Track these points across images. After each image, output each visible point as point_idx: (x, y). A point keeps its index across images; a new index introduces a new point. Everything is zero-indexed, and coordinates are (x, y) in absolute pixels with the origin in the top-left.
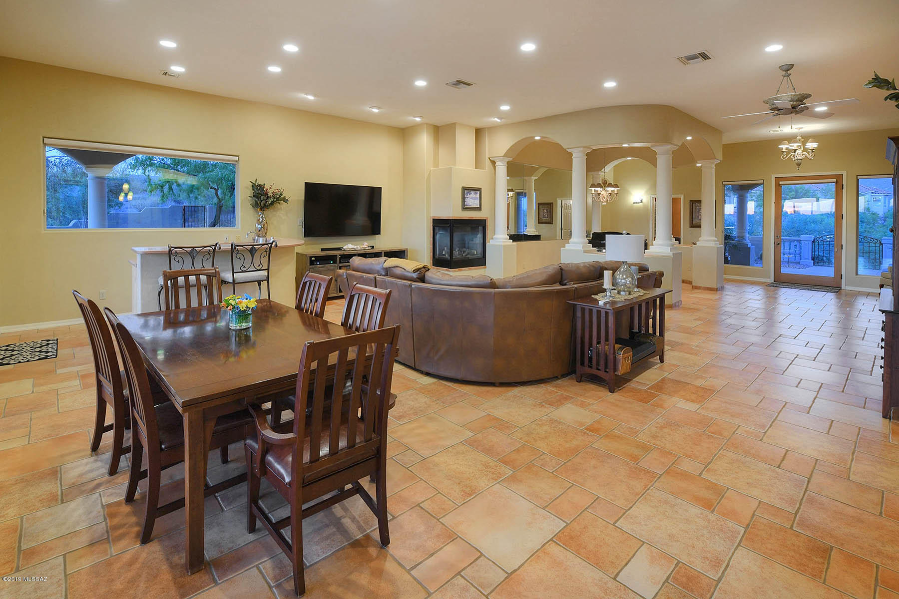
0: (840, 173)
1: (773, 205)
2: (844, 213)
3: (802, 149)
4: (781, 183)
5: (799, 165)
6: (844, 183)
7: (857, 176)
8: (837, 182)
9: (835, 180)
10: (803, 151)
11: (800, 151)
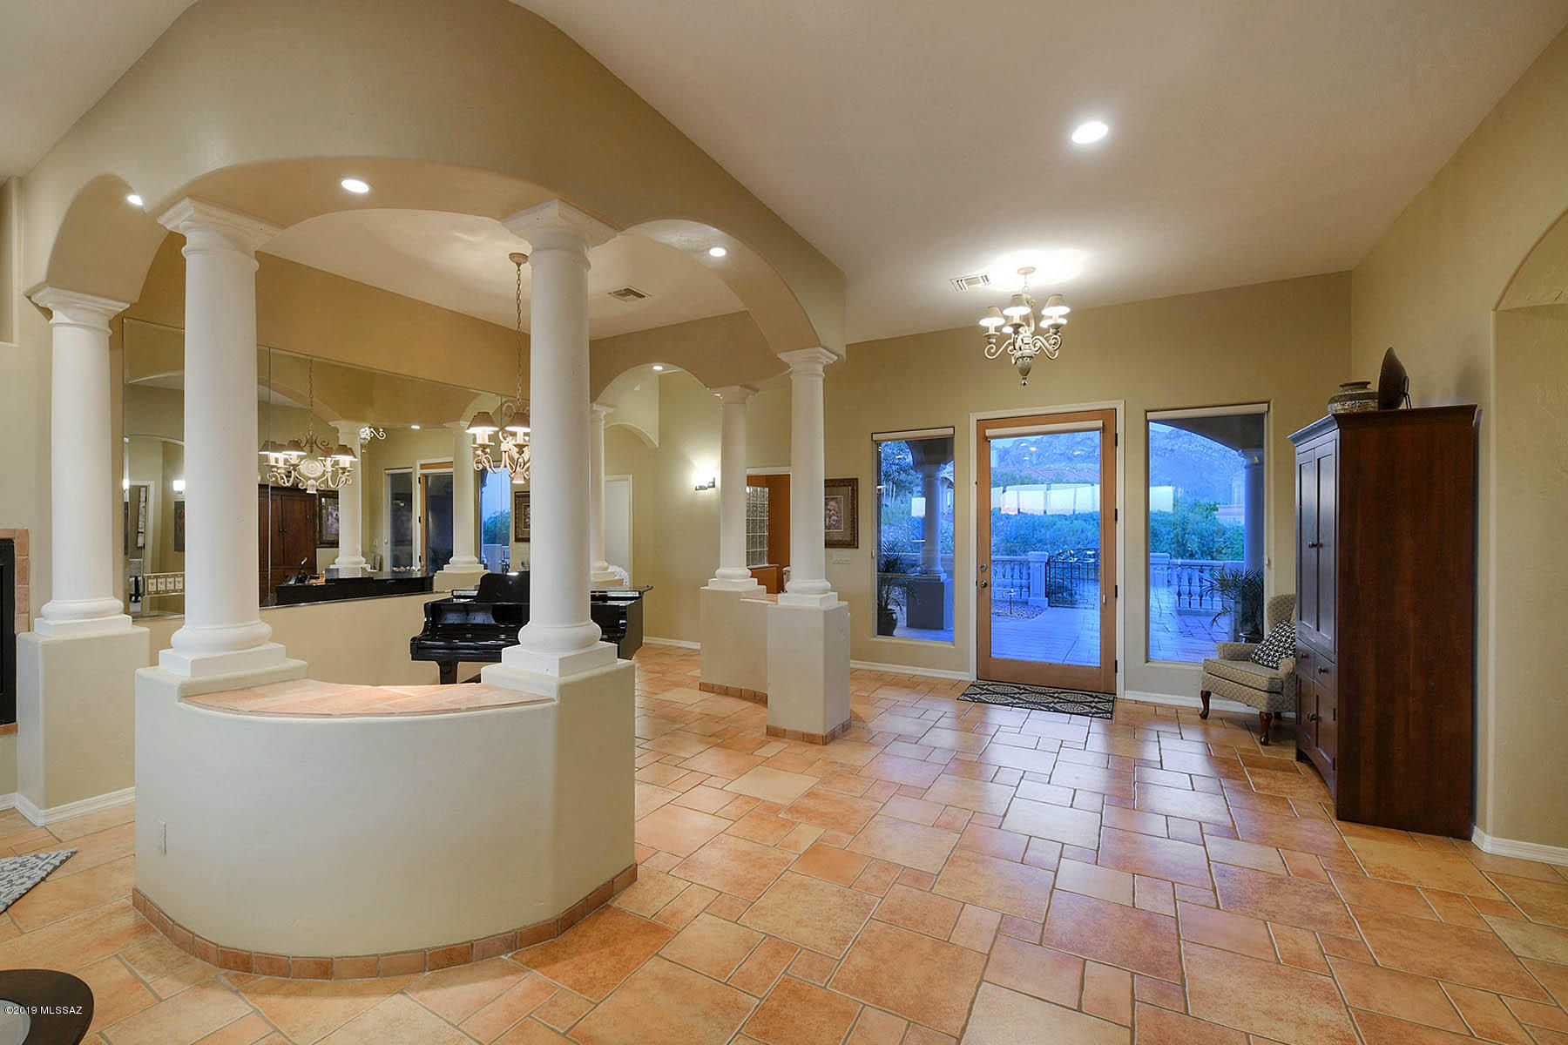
0: (1112, 407)
1: (973, 488)
2: (1120, 505)
3: (1033, 329)
4: (989, 432)
5: (1025, 372)
6: (1120, 430)
7: (1147, 411)
8: (1103, 430)
9: (1099, 423)
10: (1034, 335)
11: (1028, 334)
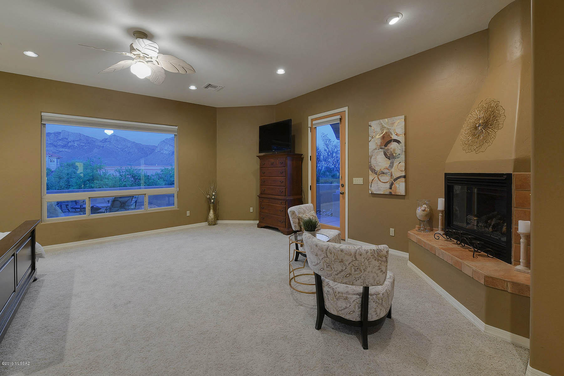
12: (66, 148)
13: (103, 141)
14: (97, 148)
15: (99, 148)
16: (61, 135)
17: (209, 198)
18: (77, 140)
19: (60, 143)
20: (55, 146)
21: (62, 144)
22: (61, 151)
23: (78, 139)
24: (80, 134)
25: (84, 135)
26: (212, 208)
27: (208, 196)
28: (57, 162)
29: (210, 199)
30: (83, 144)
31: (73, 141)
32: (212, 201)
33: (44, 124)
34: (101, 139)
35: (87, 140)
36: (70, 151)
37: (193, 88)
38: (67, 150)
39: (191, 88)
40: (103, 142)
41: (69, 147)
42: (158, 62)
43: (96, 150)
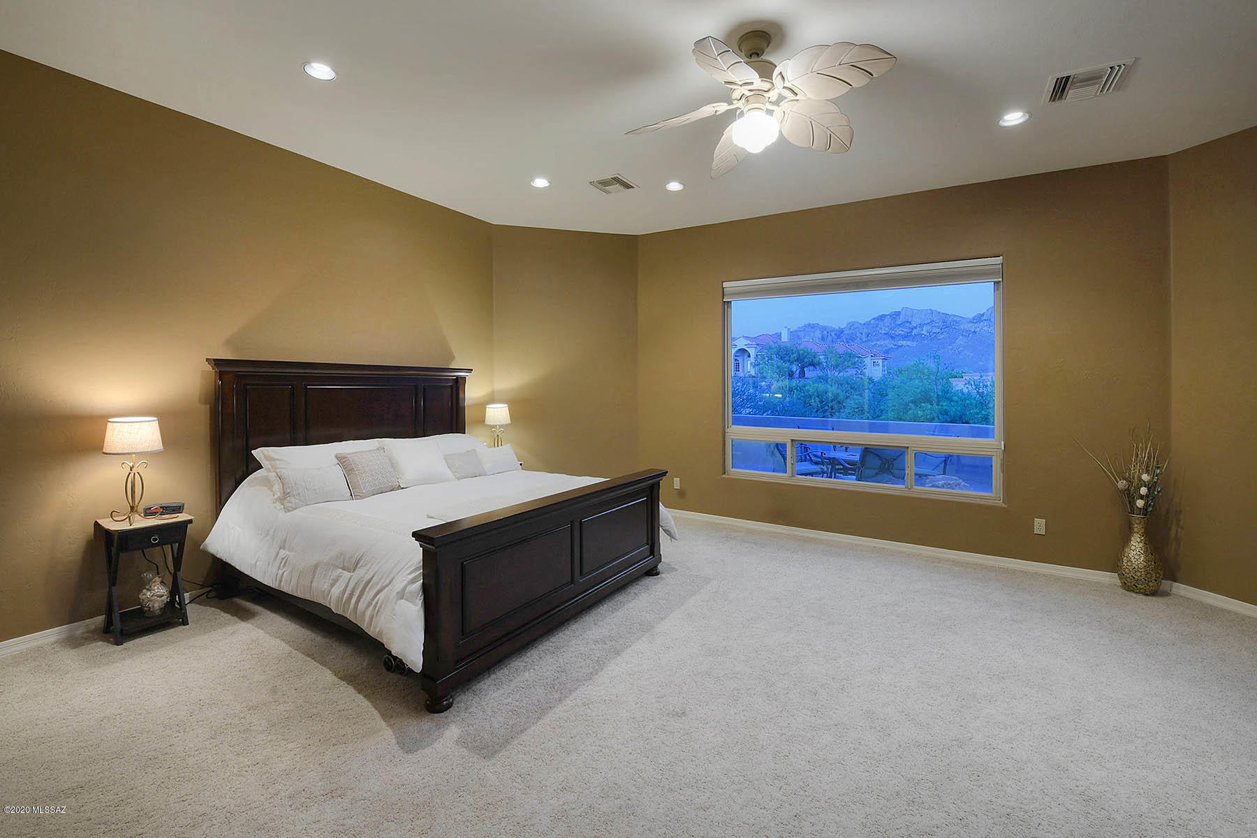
12: (908, 340)
13: (975, 321)
14: (962, 335)
15: (966, 336)
16: (902, 316)
17: (1128, 490)
18: (926, 322)
19: (899, 331)
20: (892, 337)
21: (903, 333)
22: (900, 346)
23: (929, 321)
24: (932, 312)
25: (939, 313)
26: (1137, 527)
27: (1122, 484)
28: (883, 366)
29: (1129, 495)
30: (938, 330)
31: (921, 326)
32: (1140, 503)
33: (728, 302)
34: (971, 316)
35: (944, 321)
36: (914, 344)
37: (1014, 118)
38: (909, 343)
39: (1006, 124)
40: (976, 323)
41: (914, 338)
42: (793, 88)
43: (961, 341)
